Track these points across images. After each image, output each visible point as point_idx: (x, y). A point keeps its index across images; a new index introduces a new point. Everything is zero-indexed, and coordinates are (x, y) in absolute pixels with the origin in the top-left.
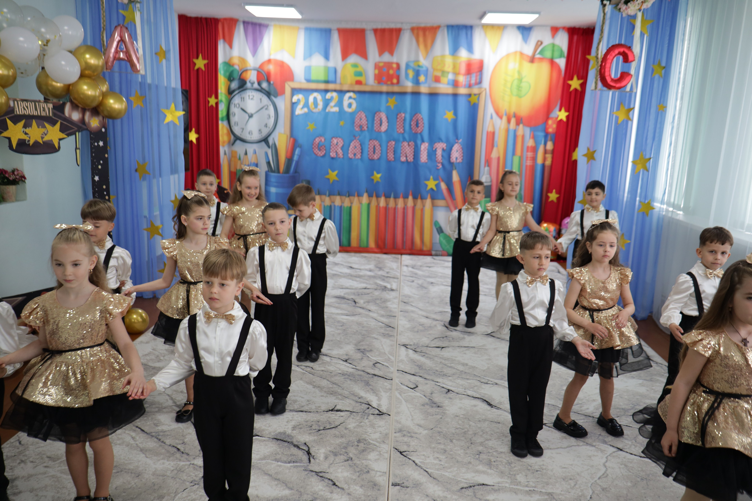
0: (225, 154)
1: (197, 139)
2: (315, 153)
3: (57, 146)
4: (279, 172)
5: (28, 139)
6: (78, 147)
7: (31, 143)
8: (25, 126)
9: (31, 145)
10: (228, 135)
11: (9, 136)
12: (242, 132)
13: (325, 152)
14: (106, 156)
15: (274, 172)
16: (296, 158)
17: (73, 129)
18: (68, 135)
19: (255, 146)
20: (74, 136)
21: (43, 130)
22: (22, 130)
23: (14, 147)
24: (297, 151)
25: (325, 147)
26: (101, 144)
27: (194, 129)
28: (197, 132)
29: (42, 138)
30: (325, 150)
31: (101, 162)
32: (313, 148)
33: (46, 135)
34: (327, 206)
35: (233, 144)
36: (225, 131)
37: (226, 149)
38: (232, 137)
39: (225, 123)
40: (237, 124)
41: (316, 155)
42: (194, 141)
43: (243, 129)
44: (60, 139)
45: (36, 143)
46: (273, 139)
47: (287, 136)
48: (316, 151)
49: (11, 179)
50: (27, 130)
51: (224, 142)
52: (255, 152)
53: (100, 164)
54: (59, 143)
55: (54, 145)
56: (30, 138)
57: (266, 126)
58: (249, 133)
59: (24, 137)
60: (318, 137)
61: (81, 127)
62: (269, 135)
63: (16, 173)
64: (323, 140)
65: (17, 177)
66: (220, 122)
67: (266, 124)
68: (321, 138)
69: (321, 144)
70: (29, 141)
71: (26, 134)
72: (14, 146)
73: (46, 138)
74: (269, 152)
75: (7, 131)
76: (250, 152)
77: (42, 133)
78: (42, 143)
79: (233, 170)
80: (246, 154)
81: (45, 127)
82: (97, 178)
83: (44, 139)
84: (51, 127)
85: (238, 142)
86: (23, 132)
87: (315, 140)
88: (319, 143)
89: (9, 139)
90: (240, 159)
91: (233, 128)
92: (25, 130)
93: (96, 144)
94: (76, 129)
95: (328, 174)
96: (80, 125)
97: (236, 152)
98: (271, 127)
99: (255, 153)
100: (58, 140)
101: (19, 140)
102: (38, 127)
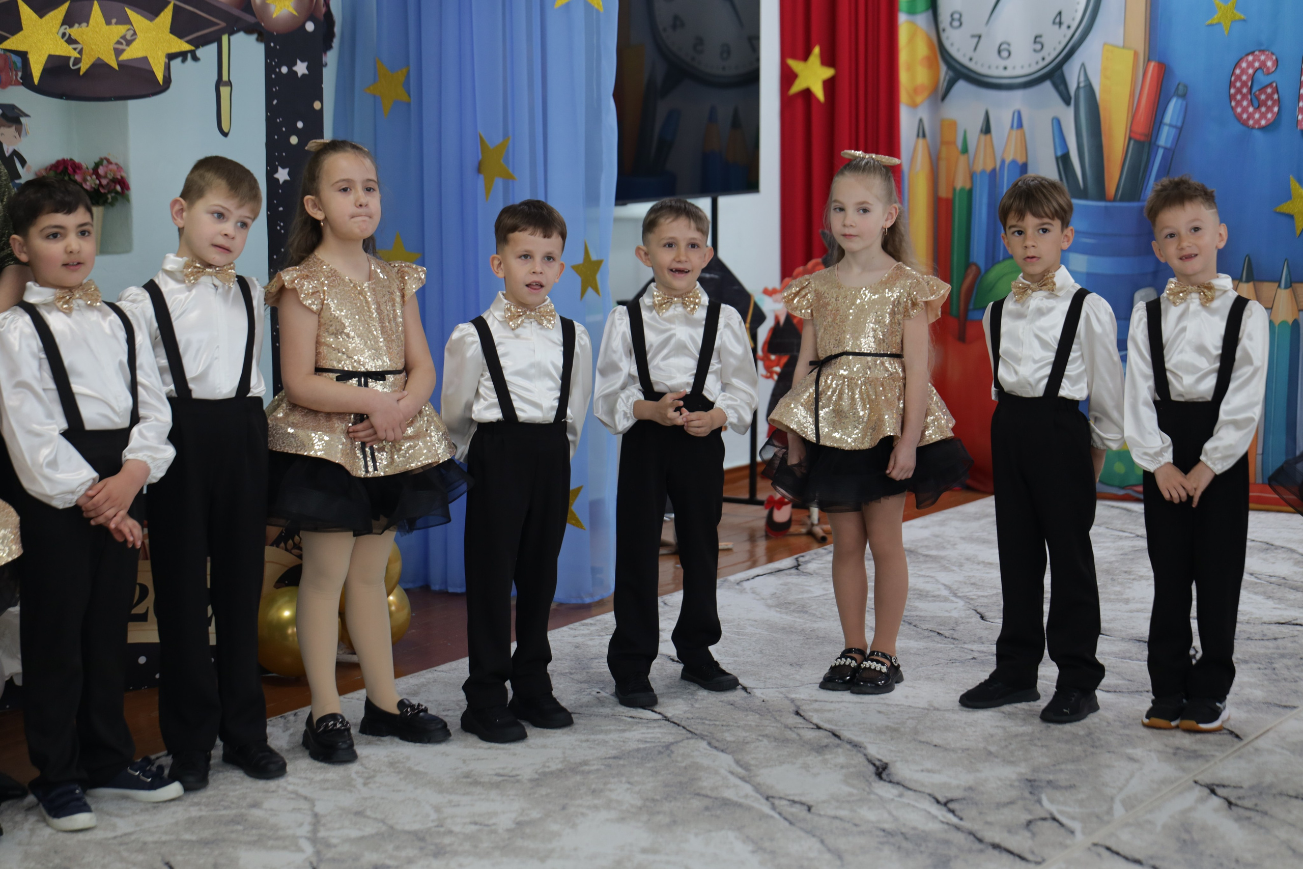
0: (921, 133)
1: (829, 85)
2: (1238, 118)
3: (160, 77)
4: (1101, 195)
5: (75, 54)
6: (225, 78)
7: (84, 67)
8: (68, 21)
9: (81, 73)
10: (931, 63)
11: (21, 48)
12: (975, 49)
13: (1276, 109)
14: (317, 105)
15: (1083, 194)
16: (1165, 138)
17: (217, 24)
18: (199, 43)
19: (1017, 100)
20: (214, 47)
21: (119, 30)
22: (62, 30)
23: (36, 81)
24: (1173, 111)
25: (1276, 90)
26: (301, 68)
27: (817, 50)
28: (828, 60)
29: (118, 52)
30: (1278, 102)
31: (300, 125)
32: (1231, 97)
33: (129, 43)
34: (1284, 323)
35: (944, 98)
36: (922, 49)
37: (923, 113)
38: (943, 68)
39: (923, 20)
40: (958, 20)
41: (1245, 123)
42: (819, 92)
43: (980, 37)
44: (171, 57)
45: (99, 66)
46: (1083, 65)
47: (1136, 54)
48: (1245, 108)
49: (87, 186)
50: (75, 32)
51: (916, 91)
52: (1018, 122)
53: (297, 132)
54: (168, 68)
55: (152, 73)
56: (80, 52)
57: (1058, 20)
58: (999, 52)
59: (64, 50)
60: (1252, 53)
61: (237, 20)
62: (1069, 53)
63: (101, 171)
64: (1269, 64)
65: (104, 182)
66: (902, 18)
67: (1060, 13)
68: (1263, 58)
69: (1262, 79)
70: (77, 61)
71: (71, 41)
72: (36, 72)
73: (131, 53)
74: (1067, 116)
75: (19, 35)
76: (1002, 120)
77: (117, 38)
78: (116, 67)
79: (943, 193)
80: (987, 129)
81: (126, 21)
82: (282, 175)
83: (124, 57)
84: (146, 22)
85: (961, 85)
86: (64, 35)
87: (1237, 65)
88: (1252, 78)
89: (23, 55)
90: (965, 150)
91: (944, 36)
92: (69, 31)
93: (284, 70)
94: (223, 24)
95: (1288, 197)
96: (237, 12)
97: (953, 124)
98: (1074, 26)
99: (1020, 125)
100: (163, 60)
101: (51, 57)
102: (108, 23)
